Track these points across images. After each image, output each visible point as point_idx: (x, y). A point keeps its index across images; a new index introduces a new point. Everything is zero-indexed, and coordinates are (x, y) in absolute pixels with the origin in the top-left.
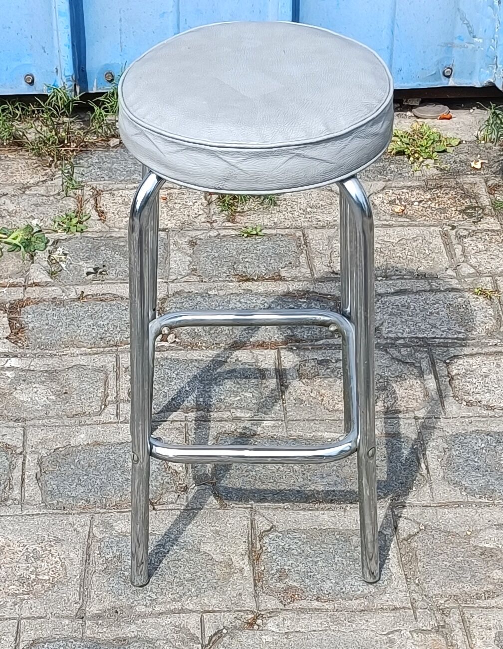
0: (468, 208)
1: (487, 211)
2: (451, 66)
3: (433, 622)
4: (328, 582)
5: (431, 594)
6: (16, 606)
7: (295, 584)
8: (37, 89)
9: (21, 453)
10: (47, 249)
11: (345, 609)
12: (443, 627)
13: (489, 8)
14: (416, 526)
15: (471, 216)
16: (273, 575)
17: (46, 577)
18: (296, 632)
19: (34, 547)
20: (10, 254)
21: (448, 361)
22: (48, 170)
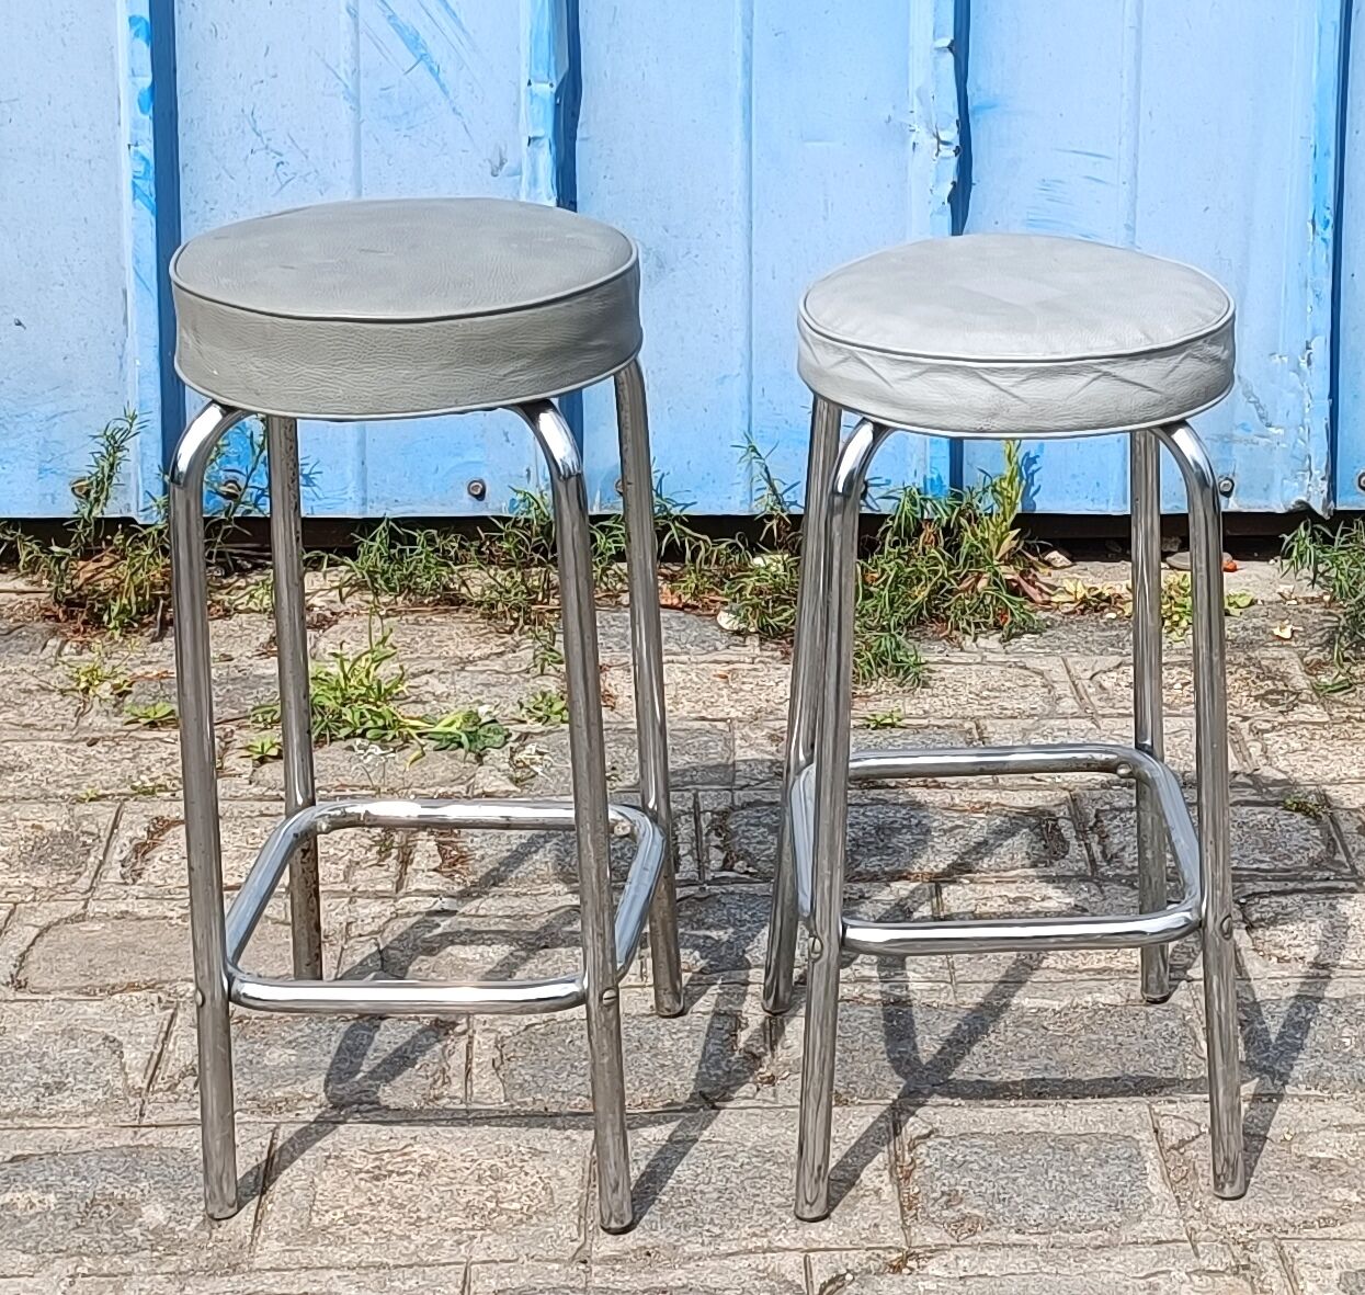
0: (1271, 692)
1: (1303, 697)
2: (1230, 476)
3: (1228, 1259)
4: (1037, 1207)
5: (1224, 1223)
6: (462, 1247)
7: (976, 1212)
8: (490, 506)
9: (464, 1033)
10: (508, 745)
11: (1071, 1245)
12: (1246, 1267)
13: (1292, 374)
14: (1193, 1127)
15: (1276, 703)
16: (936, 1200)
17: (516, 1206)
18: (980, 1276)
19: (492, 1162)
20: (439, 753)
21: (1243, 901)
22: (508, 638)
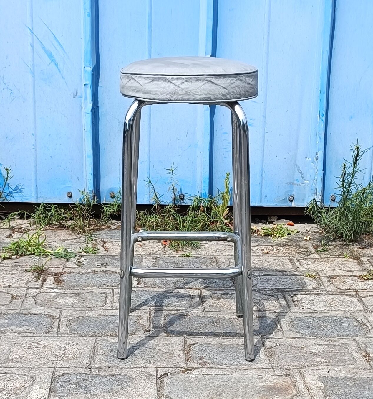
0: (303, 252)
1: (313, 253)
2: (293, 195)
3: (284, 372)
4: (227, 360)
5: (283, 365)
6: (54, 364)
7: (208, 361)
8: (73, 200)
9: (58, 318)
10: (76, 258)
12: (289, 375)
13: (312, 163)
14: (275, 344)
15: (304, 254)
16: (196, 358)
17: (71, 356)
18: (208, 374)
19: (64, 346)
20: (56, 259)
21: (292, 296)
22: (78, 235)
